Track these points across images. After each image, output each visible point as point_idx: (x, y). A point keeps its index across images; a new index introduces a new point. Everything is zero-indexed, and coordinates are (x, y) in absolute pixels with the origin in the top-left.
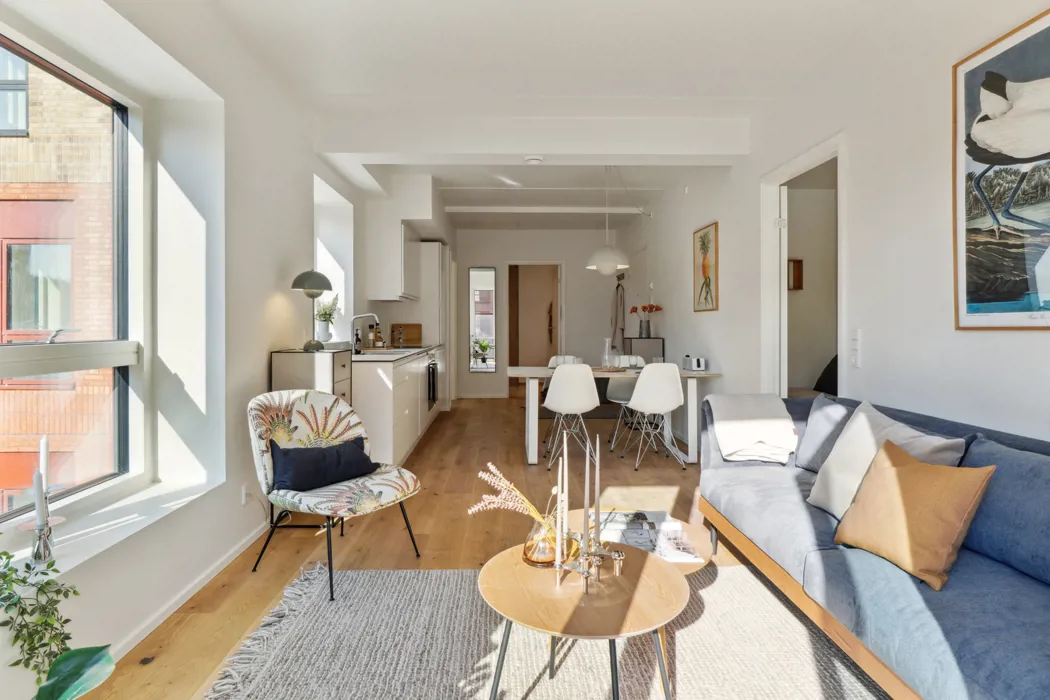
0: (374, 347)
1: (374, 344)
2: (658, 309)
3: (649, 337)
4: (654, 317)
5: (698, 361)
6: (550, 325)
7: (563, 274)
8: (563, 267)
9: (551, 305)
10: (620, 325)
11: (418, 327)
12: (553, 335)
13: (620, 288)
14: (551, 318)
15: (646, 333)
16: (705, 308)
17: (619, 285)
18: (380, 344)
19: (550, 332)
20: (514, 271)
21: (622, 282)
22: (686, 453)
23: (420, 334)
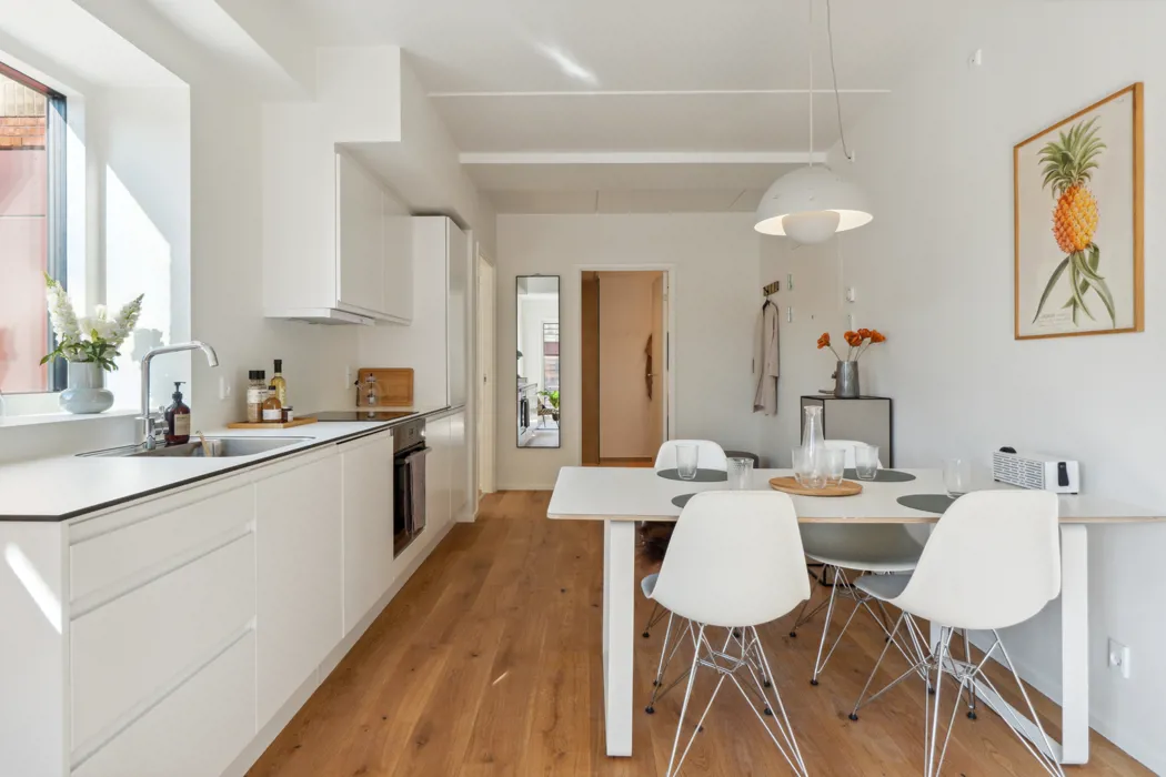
0: (261, 420)
1: (261, 414)
2: (877, 338)
3: (857, 397)
4: (869, 355)
5: (1062, 469)
6: (649, 369)
7: (672, 287)
8: (672, 274)
9: (650, 338)
10: (770, 371)
11: (408, 374)
12: (654, 386)
13: (770, 309)
14: (649, 359)
15: (847, 389)
16: (1072, 328)
17: (767, 303)
18: (272, 414)
19: (649, 380)
20: (591, 285)
21: (773, 297)
22: (1055, 732)
23: (410, 388)
